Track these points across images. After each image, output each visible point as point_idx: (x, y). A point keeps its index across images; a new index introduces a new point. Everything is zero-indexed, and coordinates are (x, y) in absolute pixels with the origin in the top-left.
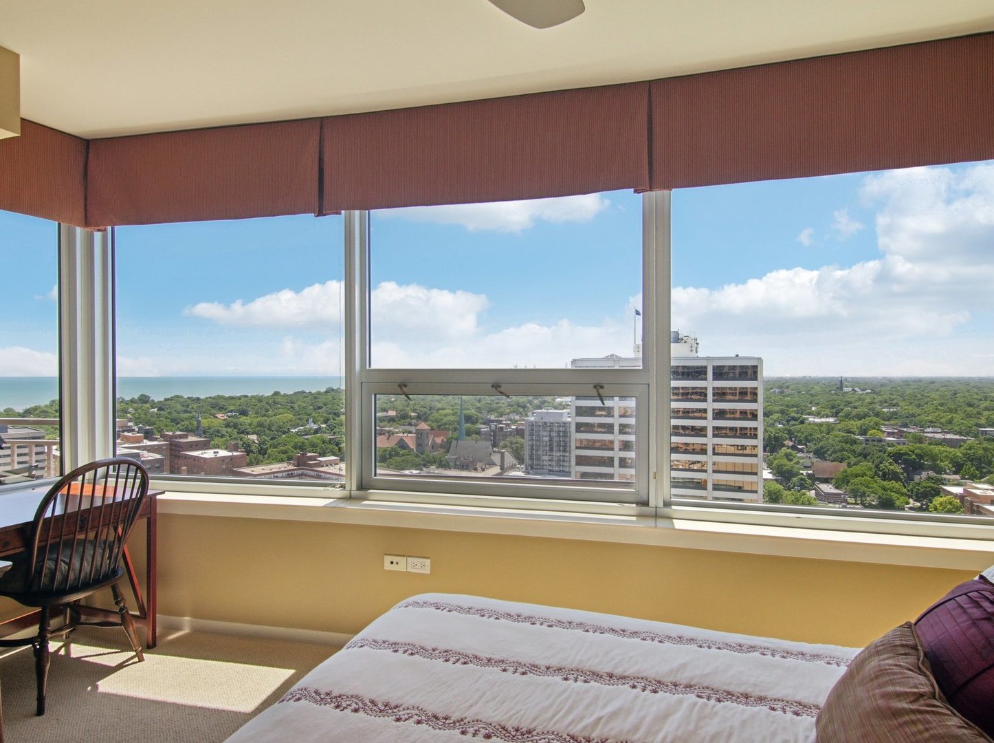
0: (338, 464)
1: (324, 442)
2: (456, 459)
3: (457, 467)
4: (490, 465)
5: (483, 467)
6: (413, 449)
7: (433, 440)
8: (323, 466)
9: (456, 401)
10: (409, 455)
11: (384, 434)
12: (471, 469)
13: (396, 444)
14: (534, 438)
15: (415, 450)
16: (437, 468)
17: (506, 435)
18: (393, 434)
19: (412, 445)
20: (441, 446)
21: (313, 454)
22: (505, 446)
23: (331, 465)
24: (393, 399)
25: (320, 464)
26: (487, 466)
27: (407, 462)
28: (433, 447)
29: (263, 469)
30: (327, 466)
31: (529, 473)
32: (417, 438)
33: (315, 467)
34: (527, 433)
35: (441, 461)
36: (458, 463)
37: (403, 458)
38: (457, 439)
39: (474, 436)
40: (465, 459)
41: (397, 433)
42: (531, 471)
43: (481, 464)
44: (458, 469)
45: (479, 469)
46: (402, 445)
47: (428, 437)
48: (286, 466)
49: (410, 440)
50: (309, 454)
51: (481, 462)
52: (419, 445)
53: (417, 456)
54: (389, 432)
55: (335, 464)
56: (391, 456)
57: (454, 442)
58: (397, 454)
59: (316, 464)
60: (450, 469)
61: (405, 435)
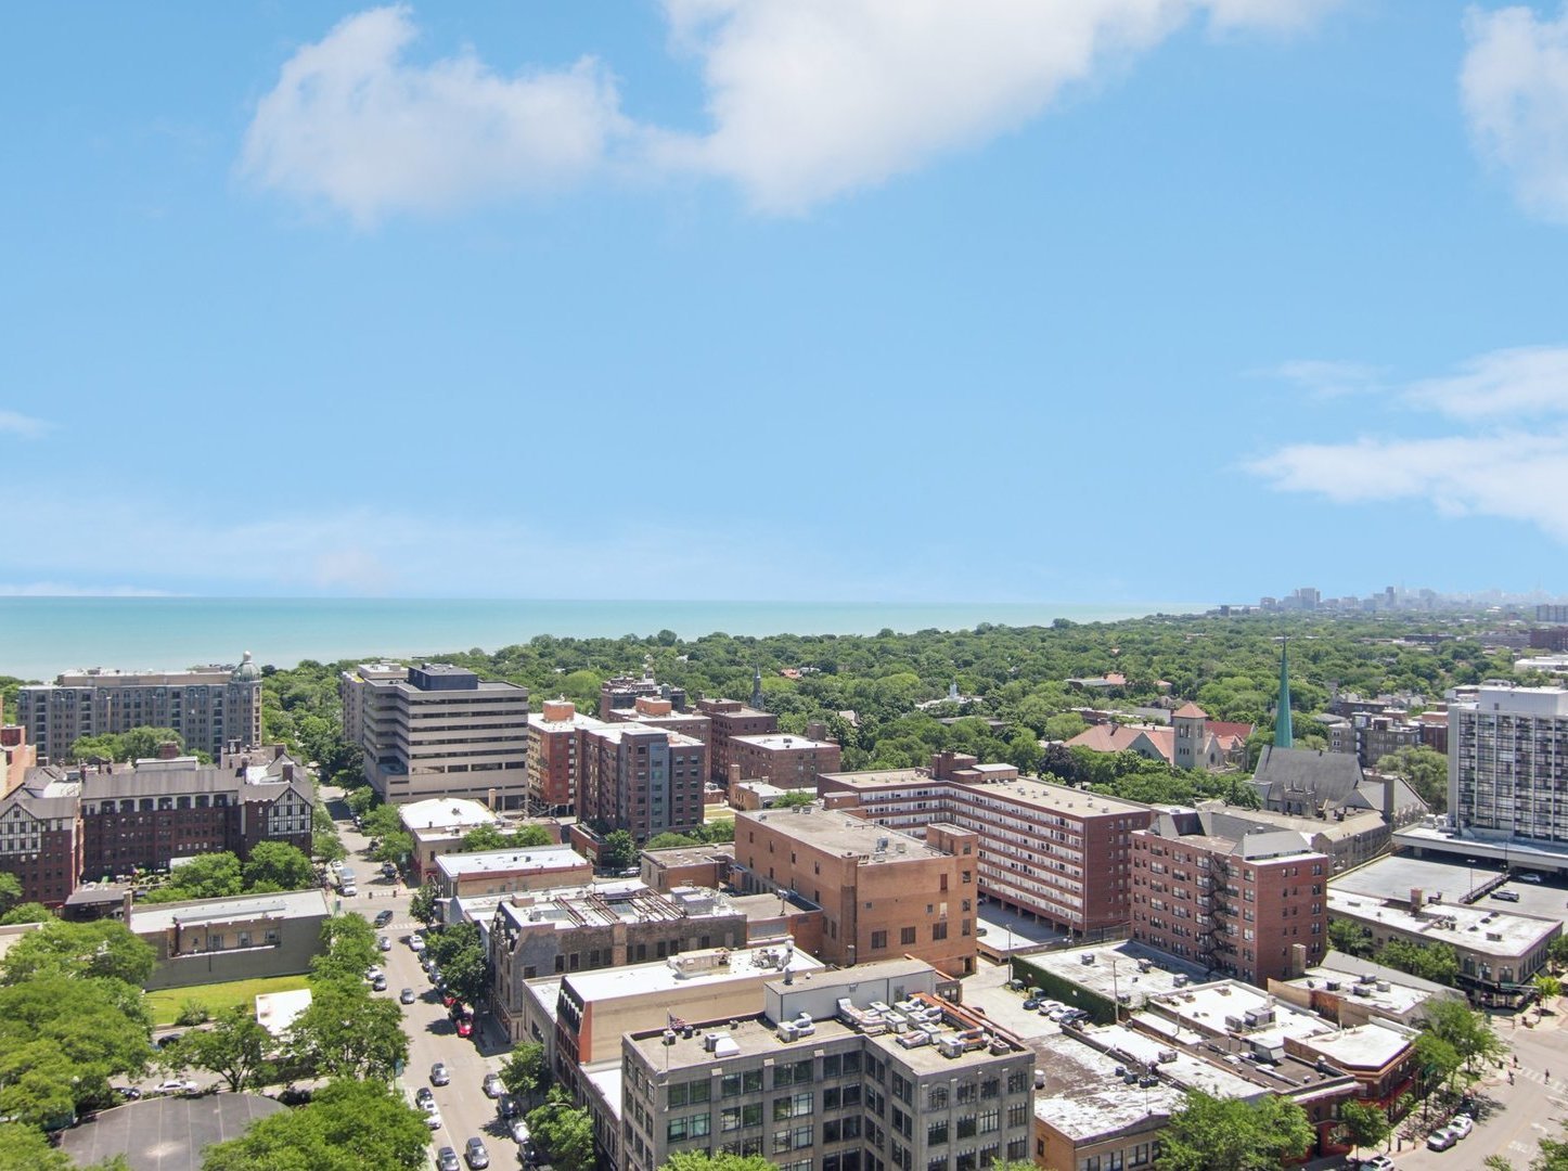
0: (1014, 780)
1: (980, 733)
2: (1271, 789)
3: (1272, 805)
4: (1355, 807)
5: (1341, 811)
6: (1167, 759)
7: (1214, 742)
8: (985, 782)
9: (1258, 659)
10: (1160, 770)
11: (1103, 723)
12: (1309, 814)
13: (1130, 747)
14: (1474, 752)
15: (1172, 762)
16: (1227, 804)
17: (1394, 742)
18: (1123, 723)
19: (1167, 750)
20: (1232, 757)
21: (965, 756)
22: (1393, 768)
23: (1002, 781)
24: (1116, 651)
25: (980, 778)
26: (1350, 810)
27: (1159, 786)
28: (1212, 758)
29: (873, 780)
30: (993, 782)
31: (1458, 835)
32: (1179, 736)
33: (970, 782)
34: (1454, 740)
35: (1235, 790)
36: (1277, 797)
37: (1149, 777)
38: (1271, 743)
39: (1311, 738)
40: (1293, 790)
41: (1131, 722)
42: (1465, 832)
43: (1333, 804)
44: (1276, 810)
45: (1330, 815)
46: (1144, 748)
47: (1201, 736)
48: (915, 776)
49: (1163, 741)
50: (959, 756)
51: (1333, 798)
52: (1182, 752)
53: (1177, 774)
54: (1113, 719)
55: (1010, 780)
56: (1121, 771)
57: (1265, 748)
58: (1134, 768)
59: (972, 776)
60: (1258, 809)
61: (1149, 727)
